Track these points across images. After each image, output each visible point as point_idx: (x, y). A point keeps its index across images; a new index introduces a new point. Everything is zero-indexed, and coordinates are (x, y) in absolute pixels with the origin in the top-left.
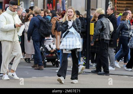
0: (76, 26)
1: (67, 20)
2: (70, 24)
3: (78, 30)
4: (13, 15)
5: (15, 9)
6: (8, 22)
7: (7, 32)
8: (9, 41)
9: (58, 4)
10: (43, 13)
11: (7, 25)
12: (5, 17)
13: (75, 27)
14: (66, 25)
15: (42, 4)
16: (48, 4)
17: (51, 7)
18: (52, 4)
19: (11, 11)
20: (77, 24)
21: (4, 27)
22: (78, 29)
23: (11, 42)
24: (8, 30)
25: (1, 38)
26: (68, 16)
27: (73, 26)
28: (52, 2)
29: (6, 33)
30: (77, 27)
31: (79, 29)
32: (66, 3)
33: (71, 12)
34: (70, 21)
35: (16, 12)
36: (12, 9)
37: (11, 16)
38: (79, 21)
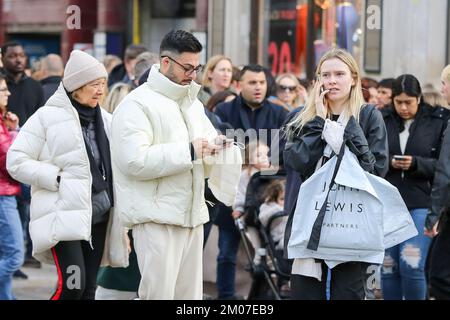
0: (364, 141)
1: (322, 112)
2: (334, 133)
3: (373, 162)
4: (180, 100)
5: (189, 68)
6: (159, 133)
7: (159, 180)
8: (165, 225)
9: (317, 42)
10: (262, 82)
11: (157, 148)
12: (146, 111)
13: (360, 147)
14: (315, 138)
15: (247, 42)
16: (274, 45)
17: (285, 60)
18: (291, 41)
19: (173, 79)
20: (367, 137)
21: (141, 160)
22: (370, 156)
23: (177, 227)
24: (161, 174)
25: (131, 212)
26: (326, 96)
27: (350, 142)
28: (290, 33)
29: (152, 186)
30: (366, 149)
31: (379, 157)
32: (355, 38)
33: (339, 74)
34: (335, 118)
35: (193, 82)
36: (179, 71)
37: (173, 106)
38: (374, 121)
